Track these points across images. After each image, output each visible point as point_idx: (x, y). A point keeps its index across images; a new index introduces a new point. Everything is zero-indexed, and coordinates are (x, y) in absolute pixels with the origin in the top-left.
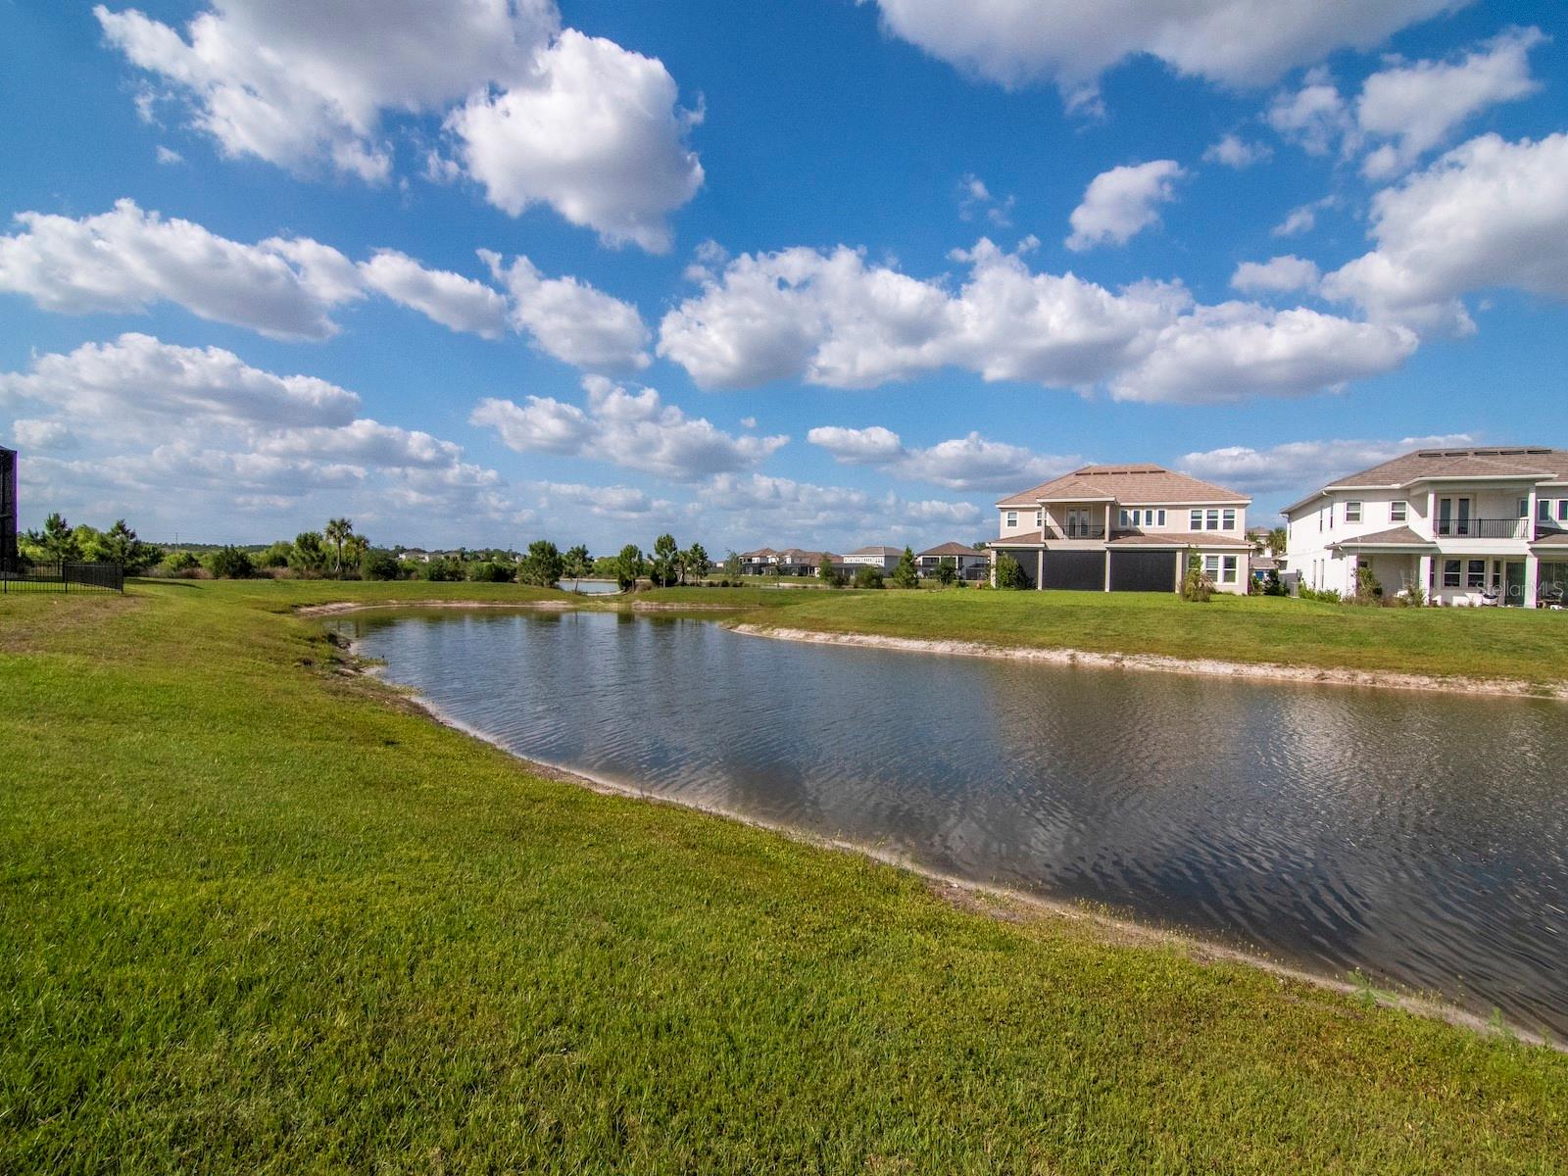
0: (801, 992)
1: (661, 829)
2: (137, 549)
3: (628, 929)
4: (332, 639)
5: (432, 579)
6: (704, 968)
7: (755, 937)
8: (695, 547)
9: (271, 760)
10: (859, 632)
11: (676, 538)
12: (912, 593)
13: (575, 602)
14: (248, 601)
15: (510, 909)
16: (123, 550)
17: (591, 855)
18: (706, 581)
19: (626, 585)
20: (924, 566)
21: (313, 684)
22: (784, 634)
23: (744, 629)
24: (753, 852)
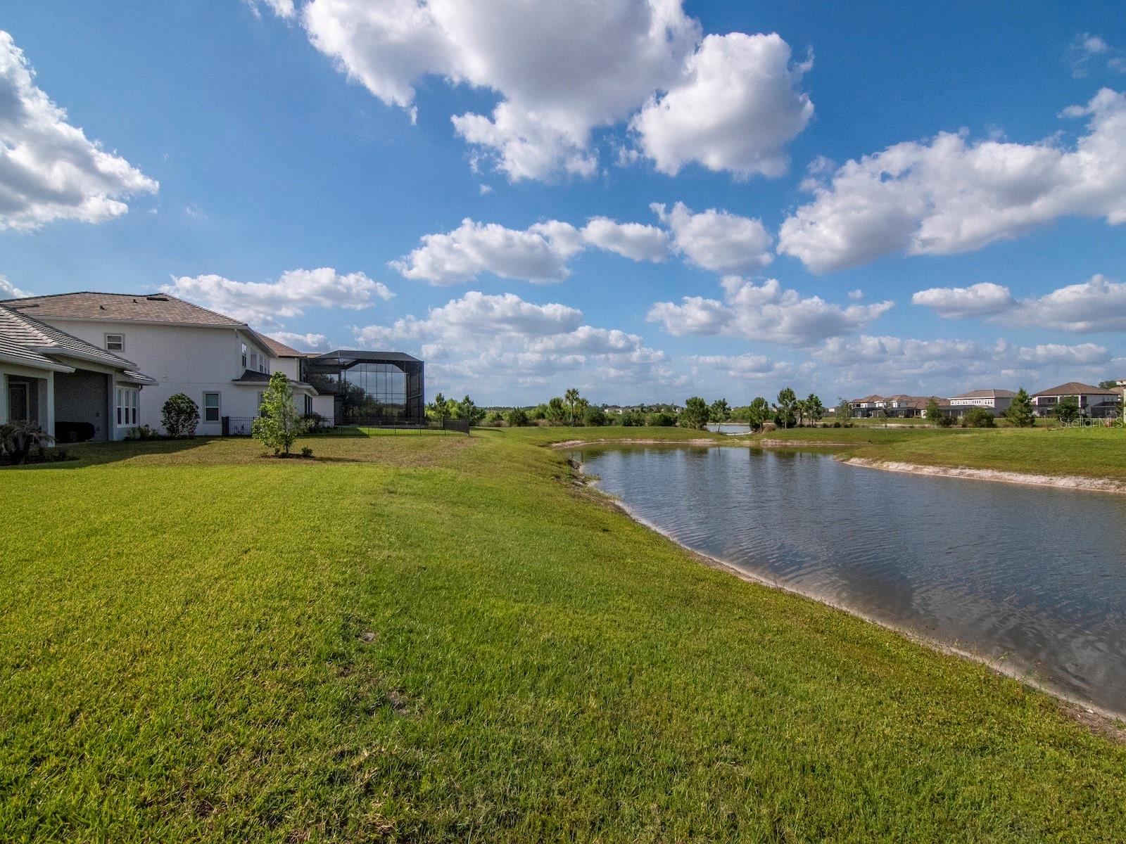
0: (930, 773)
1: (794, 614)
2: (475, 411)
3: (774, 686)
4: (570, 463)
5: (625, 425)
6: (839, 730)
7: (883, 715)
8: (811, 397)
9: (544, 535)
10: (969, 467)
11: (793, 390)
12: (1028, 431)
13: (718, 440)
14: (526, 439)
15: (689, 653)
16: (468, 411)
17: (743, 625)
18: (820, 423)
19: (756, 427)
20: (1039, 406)
21: (561, 490)
22: (893, 467)
23: (855, 462)
24: (875, 645)
